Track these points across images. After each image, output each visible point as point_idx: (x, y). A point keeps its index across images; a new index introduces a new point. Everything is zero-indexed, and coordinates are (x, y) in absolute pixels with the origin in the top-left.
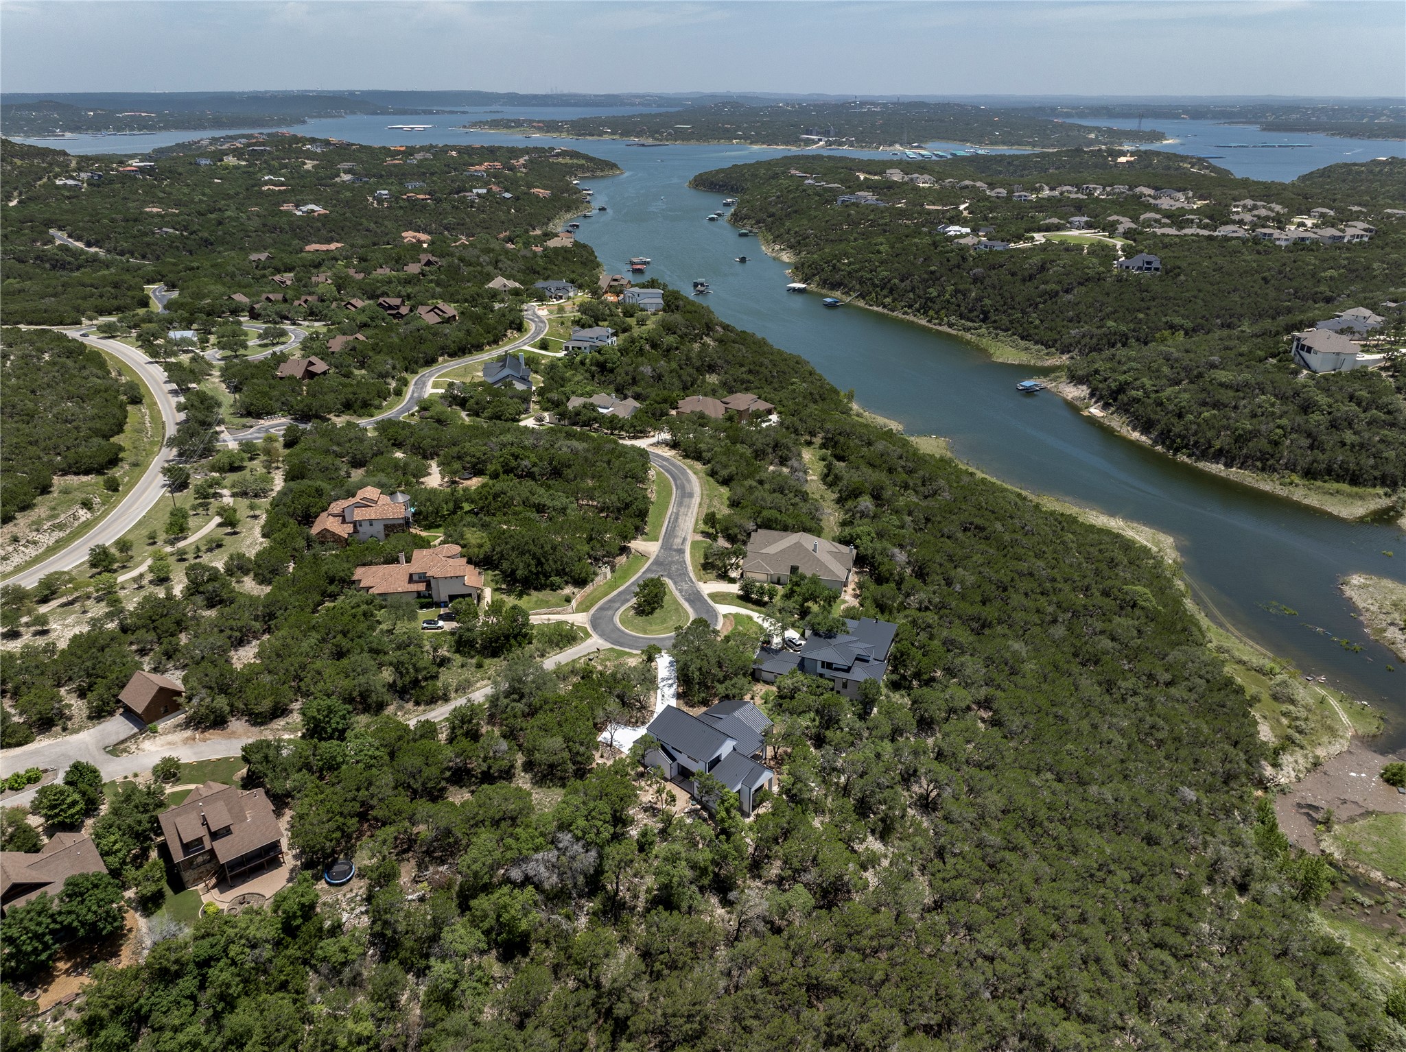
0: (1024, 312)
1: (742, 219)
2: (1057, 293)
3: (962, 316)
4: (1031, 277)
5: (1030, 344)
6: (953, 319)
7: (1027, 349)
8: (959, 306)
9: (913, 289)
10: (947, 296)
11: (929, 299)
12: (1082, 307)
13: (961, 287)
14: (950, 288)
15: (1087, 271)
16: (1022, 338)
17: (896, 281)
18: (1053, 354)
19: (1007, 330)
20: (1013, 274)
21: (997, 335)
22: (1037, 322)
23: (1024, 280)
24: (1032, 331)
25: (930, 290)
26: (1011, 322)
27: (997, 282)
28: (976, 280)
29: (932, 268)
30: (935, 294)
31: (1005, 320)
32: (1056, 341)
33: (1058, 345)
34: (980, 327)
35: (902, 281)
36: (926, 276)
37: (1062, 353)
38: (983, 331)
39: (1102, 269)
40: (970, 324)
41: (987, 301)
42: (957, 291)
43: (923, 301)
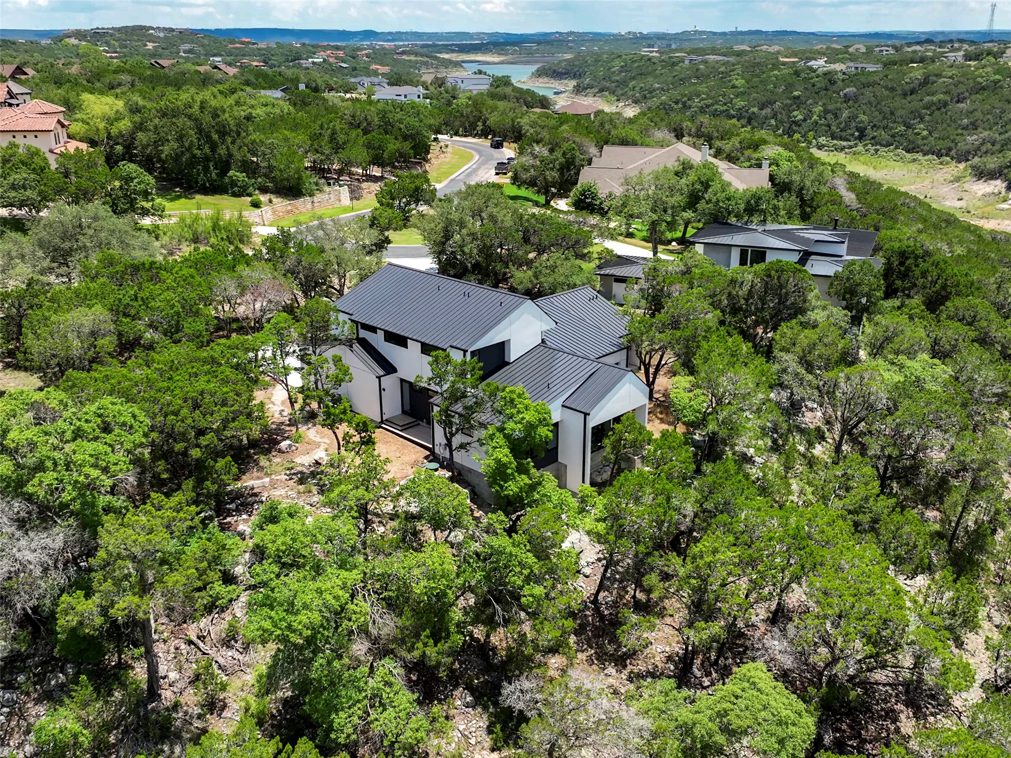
0: (908, 126)
1: (585, 89)
2: (945, 104)
3: (833, 137)
4: (913, 92)
5: (919, 156)
6: (822, 140)
7: (914, 160)
8: (829, 126)
9: (774, 116)
10: (815, 117)
11: (794, 122)
12: (978, 114)
13: (830, 107)
14: (818, 109)
15: (979, 80)
16: (908, 151)
17: (755, 110)
18: (947, 163)
19: (888, 145)
20: (893, 89)
21: (877, 151)
22: (925, 133)
23: (905, 95)
24: (920, 142)
25: (795, 113)
26: (893, 136)
27: (873, 99)
28: (847, 99)
29: (796, 93)
30: (800, 117)
31: (884, 136)
32: (950, 149)
33: (953, 153)
34: (856, 145)
35: (761, 109)
36: (789, 102)
37: (959, 161)
38: (860, 148)
39: (997, 77)
40: (844, 143)
41: (863, 117)
42: (826, 111)
43: (787, 125)
